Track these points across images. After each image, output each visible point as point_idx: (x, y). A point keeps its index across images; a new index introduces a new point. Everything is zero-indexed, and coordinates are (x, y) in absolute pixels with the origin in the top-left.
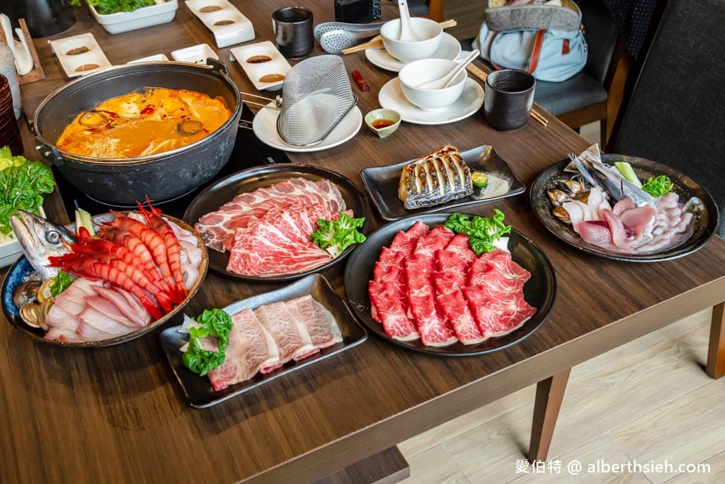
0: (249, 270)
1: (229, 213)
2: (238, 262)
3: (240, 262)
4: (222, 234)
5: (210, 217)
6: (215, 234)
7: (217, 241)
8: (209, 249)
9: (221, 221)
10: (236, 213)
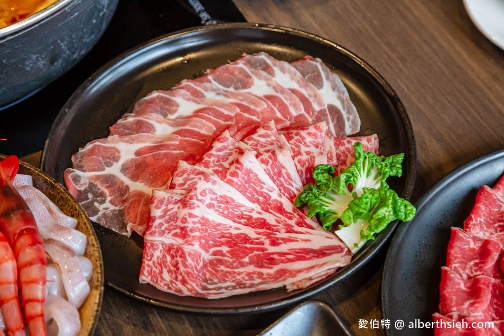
0: (184, 282)
1: (130, 142)
2: (162, 263)
3: (165, 262)
4: (122, 192)
5: (92, 151)
6: (107, 191)
7: (112, 208)
8: (96, 226)
9: (116, 159)
10: (144, 142)
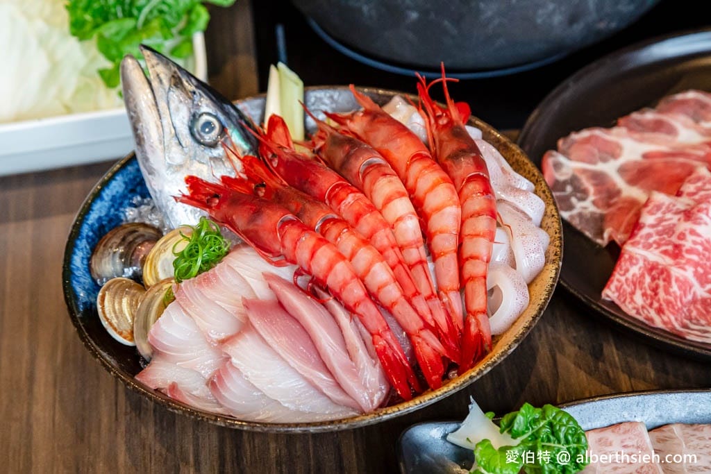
0: (660, 311)
1: (641, 141)
2: (637, 283)
3: (641, 283)
4: (609, 194)
5: (587, 141)
6: (591, 189)
7: (592, 209)
8: (566, 226)
9: (615, 156)
10: (656, 145)
